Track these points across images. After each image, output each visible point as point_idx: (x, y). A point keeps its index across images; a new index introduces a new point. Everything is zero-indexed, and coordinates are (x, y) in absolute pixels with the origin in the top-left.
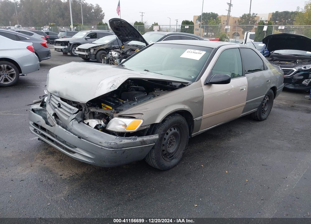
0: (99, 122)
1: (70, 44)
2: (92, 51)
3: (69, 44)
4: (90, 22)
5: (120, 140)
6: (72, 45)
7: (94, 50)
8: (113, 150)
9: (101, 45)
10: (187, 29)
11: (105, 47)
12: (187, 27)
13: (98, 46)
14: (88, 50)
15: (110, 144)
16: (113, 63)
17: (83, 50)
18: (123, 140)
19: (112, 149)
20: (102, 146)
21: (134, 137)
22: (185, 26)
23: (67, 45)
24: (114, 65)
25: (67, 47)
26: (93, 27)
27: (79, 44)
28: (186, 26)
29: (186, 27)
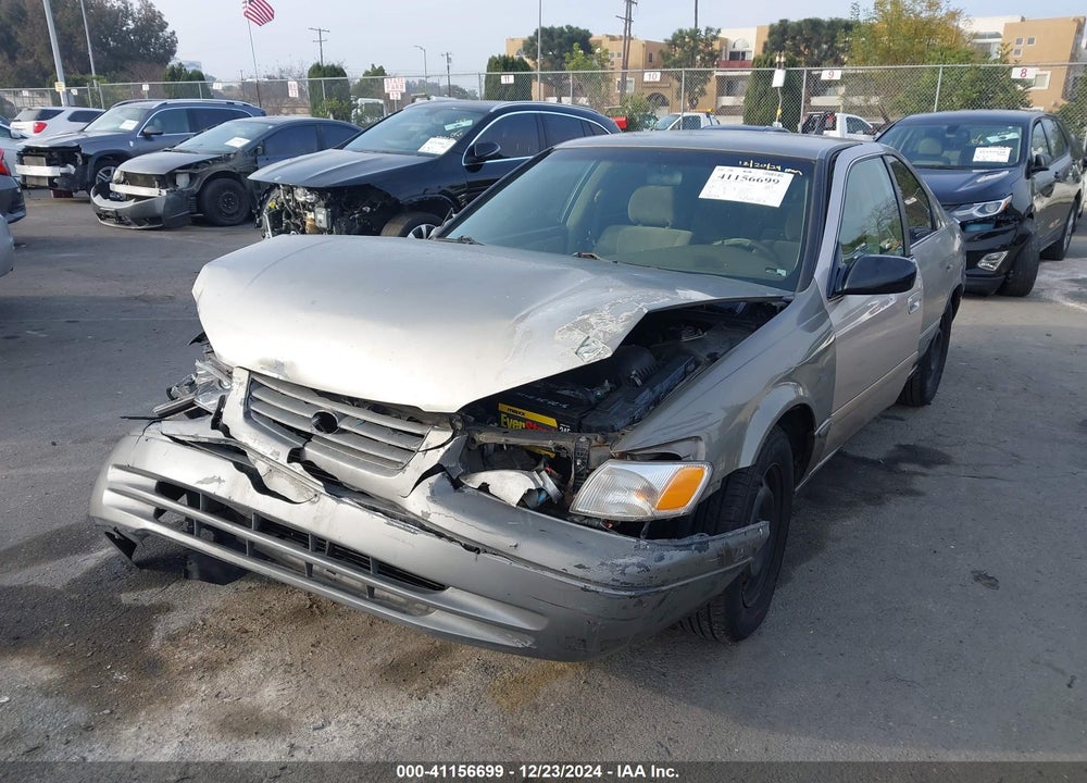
0: (534, 480)
1: (86, 158)
2: (182, 181)
3: (80, 157)
4: (122, 69)
5: (656, 554)
6: (91, 163)
7: (192, 177)
8: (631, 597)
9: (215, 159)
10: (508, 86)
11: (231, 163)
12: (508, 79)
13: (204, 162)
14: (166, 179)
15: (623, 573)
16: (298, 227)
17: (146, 180)
18: (667, 555)
19: (627, 593)
20: (589, 581)
21: (696, 538)
22: (500, 76)
23: (73, 162)
24: (303, 232)
25: (71, 169)
26: (146, 87)
27: (121, 157)
28: (503, 77)
29: (504, 80)
